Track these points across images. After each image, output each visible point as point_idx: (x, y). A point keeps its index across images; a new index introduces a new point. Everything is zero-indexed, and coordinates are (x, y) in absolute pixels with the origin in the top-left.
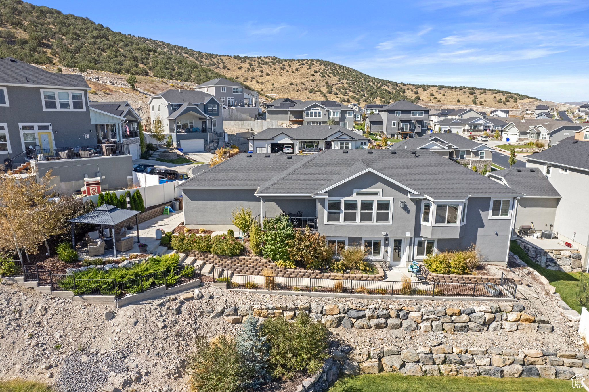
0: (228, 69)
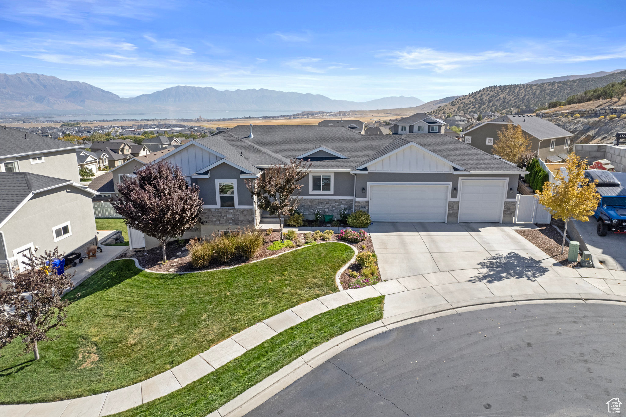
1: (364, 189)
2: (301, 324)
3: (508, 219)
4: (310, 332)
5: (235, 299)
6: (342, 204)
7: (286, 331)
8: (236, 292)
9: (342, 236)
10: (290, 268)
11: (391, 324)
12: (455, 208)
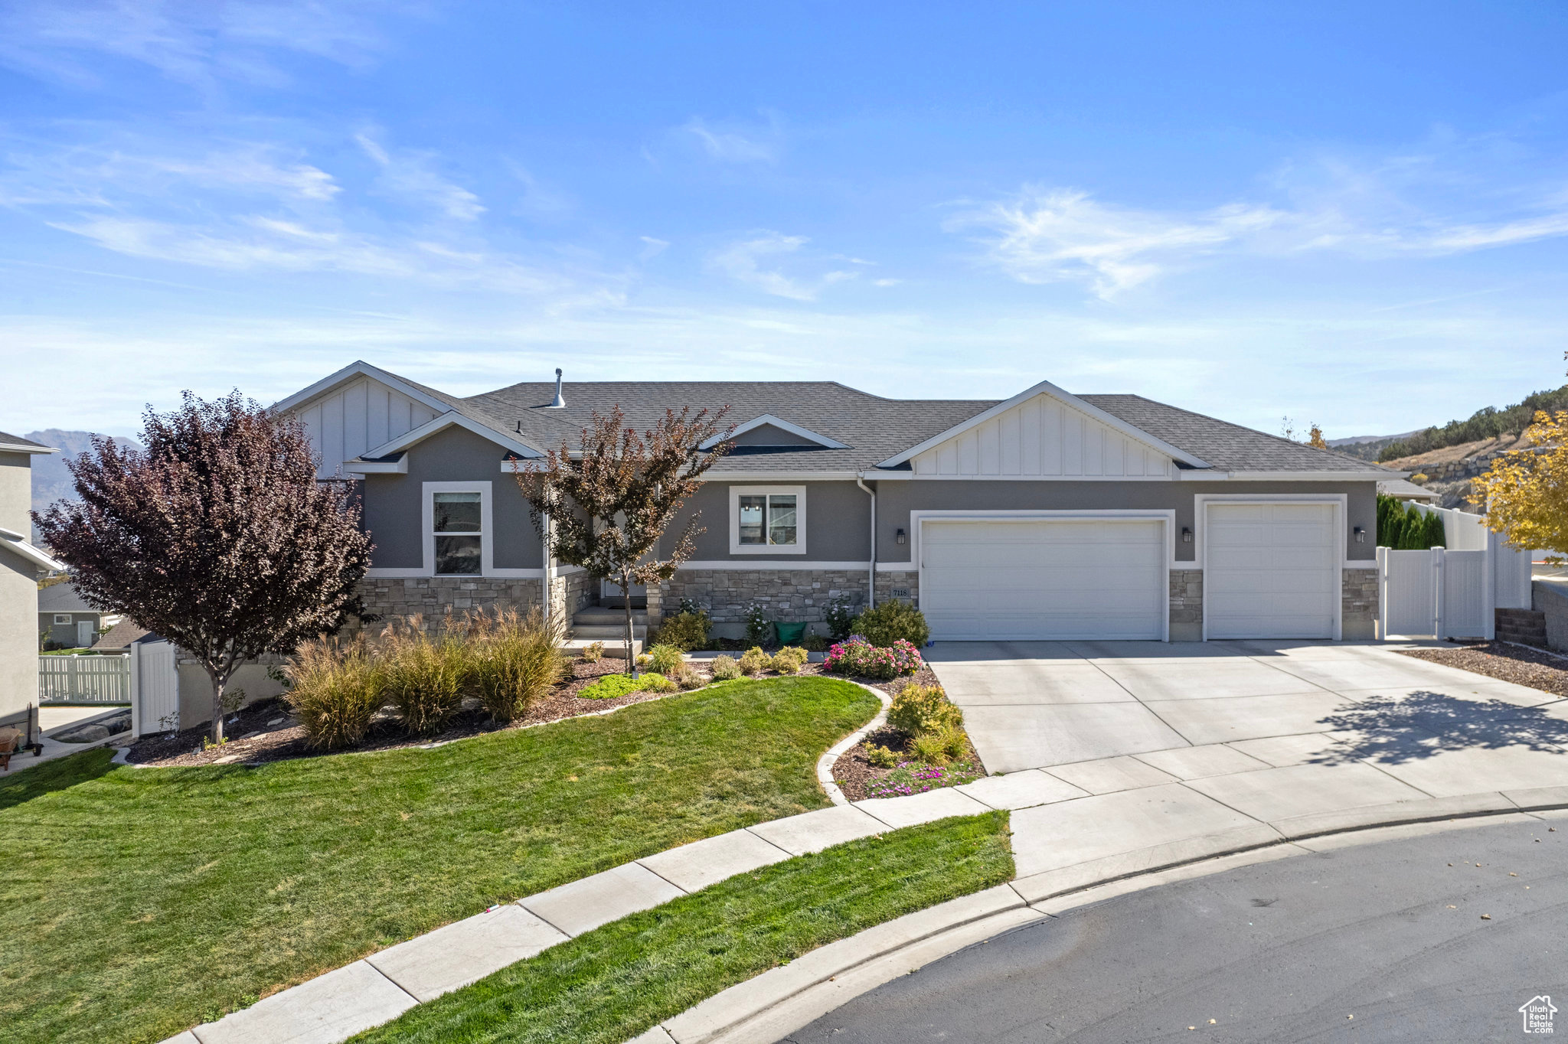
1: (902, 532)
2: (676, 904)
3: (1357, 625)
4: (710, 931)
5: (425, 831)
6: (832, 585)
7: (606, 929)
8: (438, 811)
9: (837, 660)
10: (651, 742)
11: (1052, 896)
12: (1190, 593)
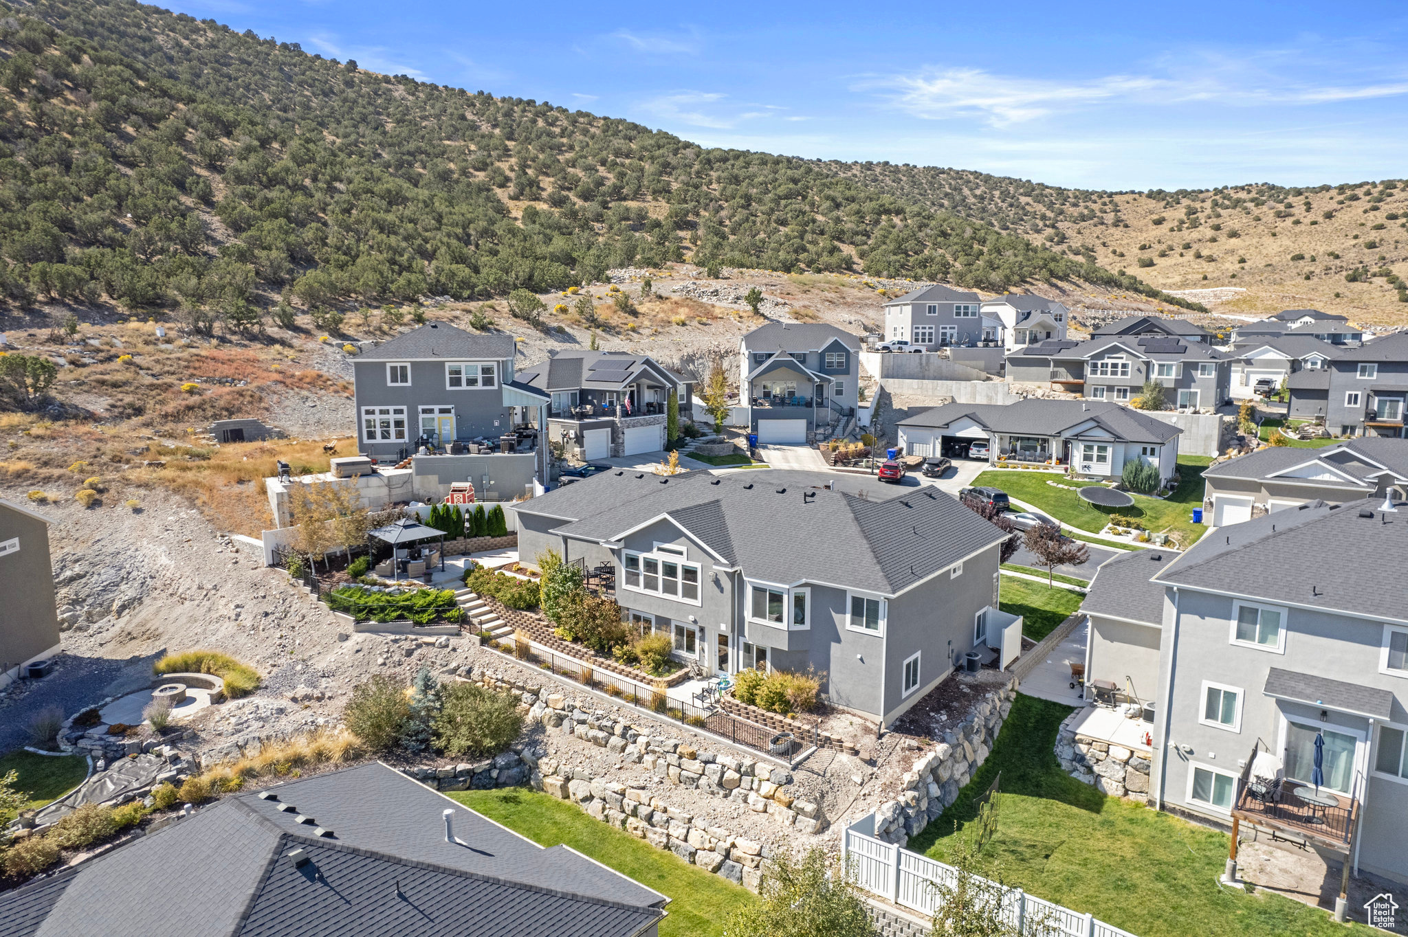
0: (1126, 226)
